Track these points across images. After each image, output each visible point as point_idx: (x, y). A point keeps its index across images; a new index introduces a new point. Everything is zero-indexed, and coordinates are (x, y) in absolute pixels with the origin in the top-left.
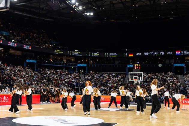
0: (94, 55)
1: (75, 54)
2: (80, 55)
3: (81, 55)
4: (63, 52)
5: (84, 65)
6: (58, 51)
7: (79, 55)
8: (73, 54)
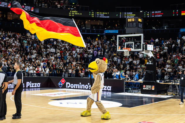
0: (128, 15)
1: (99, 16)
2: (107, 17)
3: (109, 17)
4: (81, 14)
5: (114, 31)
6: (75, 12)
7: (105, 17)
8: (97, 16)
